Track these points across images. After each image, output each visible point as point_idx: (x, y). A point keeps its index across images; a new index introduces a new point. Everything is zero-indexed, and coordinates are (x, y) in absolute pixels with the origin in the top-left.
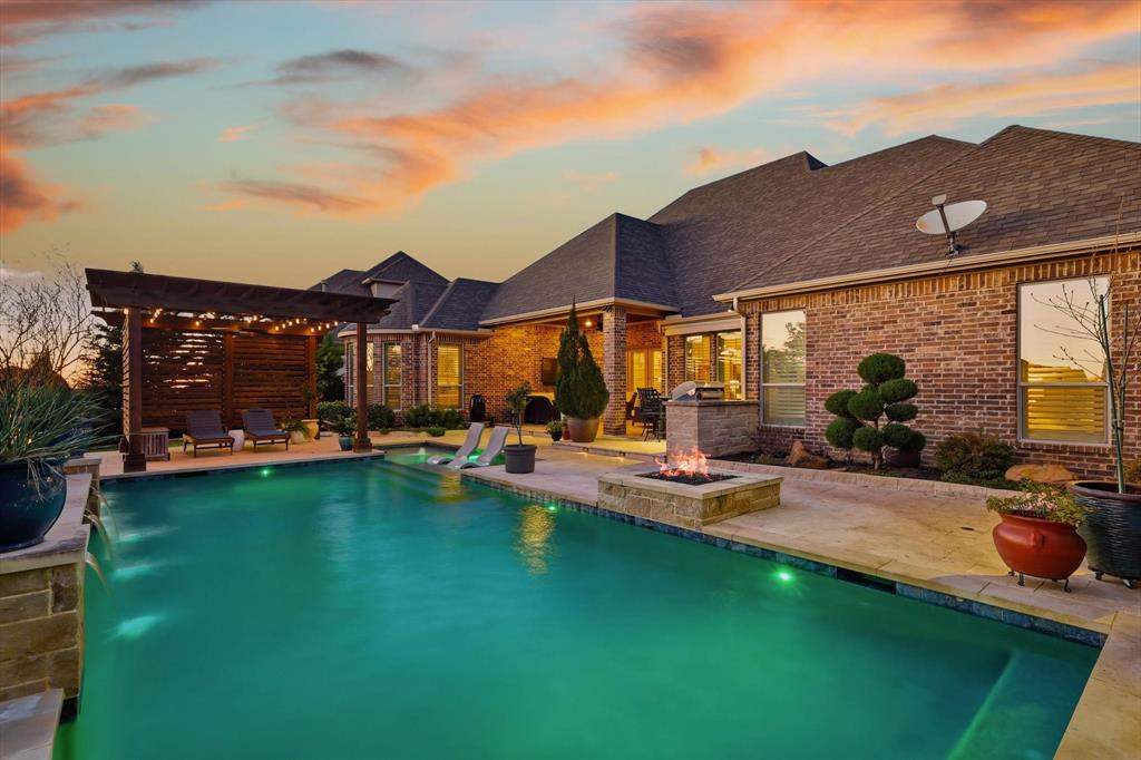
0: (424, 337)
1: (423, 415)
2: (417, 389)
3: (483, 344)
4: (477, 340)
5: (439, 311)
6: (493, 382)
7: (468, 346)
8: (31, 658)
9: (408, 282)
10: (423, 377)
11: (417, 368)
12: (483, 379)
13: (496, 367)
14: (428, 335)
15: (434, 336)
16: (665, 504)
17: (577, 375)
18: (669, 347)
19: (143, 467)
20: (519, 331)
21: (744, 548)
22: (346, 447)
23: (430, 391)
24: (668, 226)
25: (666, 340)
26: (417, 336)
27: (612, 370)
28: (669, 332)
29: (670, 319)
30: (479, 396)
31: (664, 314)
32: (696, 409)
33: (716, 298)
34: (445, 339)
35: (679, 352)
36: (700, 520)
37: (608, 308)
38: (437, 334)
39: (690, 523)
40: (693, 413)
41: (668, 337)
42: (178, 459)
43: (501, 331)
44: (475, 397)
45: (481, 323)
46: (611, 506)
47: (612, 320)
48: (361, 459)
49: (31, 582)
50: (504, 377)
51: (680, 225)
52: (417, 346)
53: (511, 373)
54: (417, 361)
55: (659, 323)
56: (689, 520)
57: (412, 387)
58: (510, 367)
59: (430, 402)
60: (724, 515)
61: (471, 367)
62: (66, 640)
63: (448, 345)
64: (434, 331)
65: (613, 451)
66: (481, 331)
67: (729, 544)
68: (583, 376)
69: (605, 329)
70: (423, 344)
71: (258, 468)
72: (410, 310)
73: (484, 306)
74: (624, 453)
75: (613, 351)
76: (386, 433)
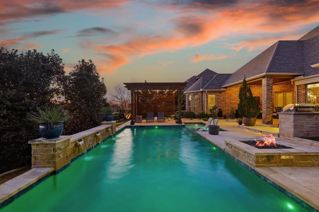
0: (204, 92)
1: (202, 115)
2: (202, 107)
3: (223, 93)
4: (221, 92)
5: (209, 84)
6: (227, 105)
7: (218, 94)
8: (50, 161)
9: (201, 78)
10: (204, 104)
11: (202, 101)
12: (223, 104)
13: (228, 100)
14: (205, 91)
15: (206, 92)
16: (243, 154)
17: (245, 102)
18: (298, 89)
19: (134, 124)
20: (237, 88)
21: (272, 183)
22: (177, 123)
23: (206, 107)
24: (308, 40)
25: (296, 87)
26: (202, 92)
27: (266, 100)
28: (297, 83)
29: (297, 78)
30: (220, 109)
31: (294, 76)
32: (293, 116)
33: (313, 66)
34: (210, 92)
35: (303, 92)
36: (255, 164)
37: (264, 77)
38: (207, 91)
39: (251, 164)
40: (292, 118)
41: (298, 86)
42: (144, 123)
43: (230, 89)
44: (219, 110)
45: (222, 87)
46: (228, 151)
47: (266, 81)
48: (179, 126)
49: (49, 146)
50: (231, 103)
51: (313, 39)
52: (202, 95)
53: (233, 102)
54: (202, 99)
55: (292, 80)
56: (251, 163)
57: (201, 107)
58: (233, 100)
59: (206, 110)
60: (271, 165)
61: (219, 100)
62: (54, 159)
63: (211, 94)
64: (206, 90)
65: (258, 130)
66: (222, 89)
67: (265, 179)
68: (247, 103)
69: (263, 85)
70: (204, 94)
71: (155, 126)
72: (201, 85)
73: (225, 81)
74: (262, 132)
75: (266, 93)
76: (191, 119)
